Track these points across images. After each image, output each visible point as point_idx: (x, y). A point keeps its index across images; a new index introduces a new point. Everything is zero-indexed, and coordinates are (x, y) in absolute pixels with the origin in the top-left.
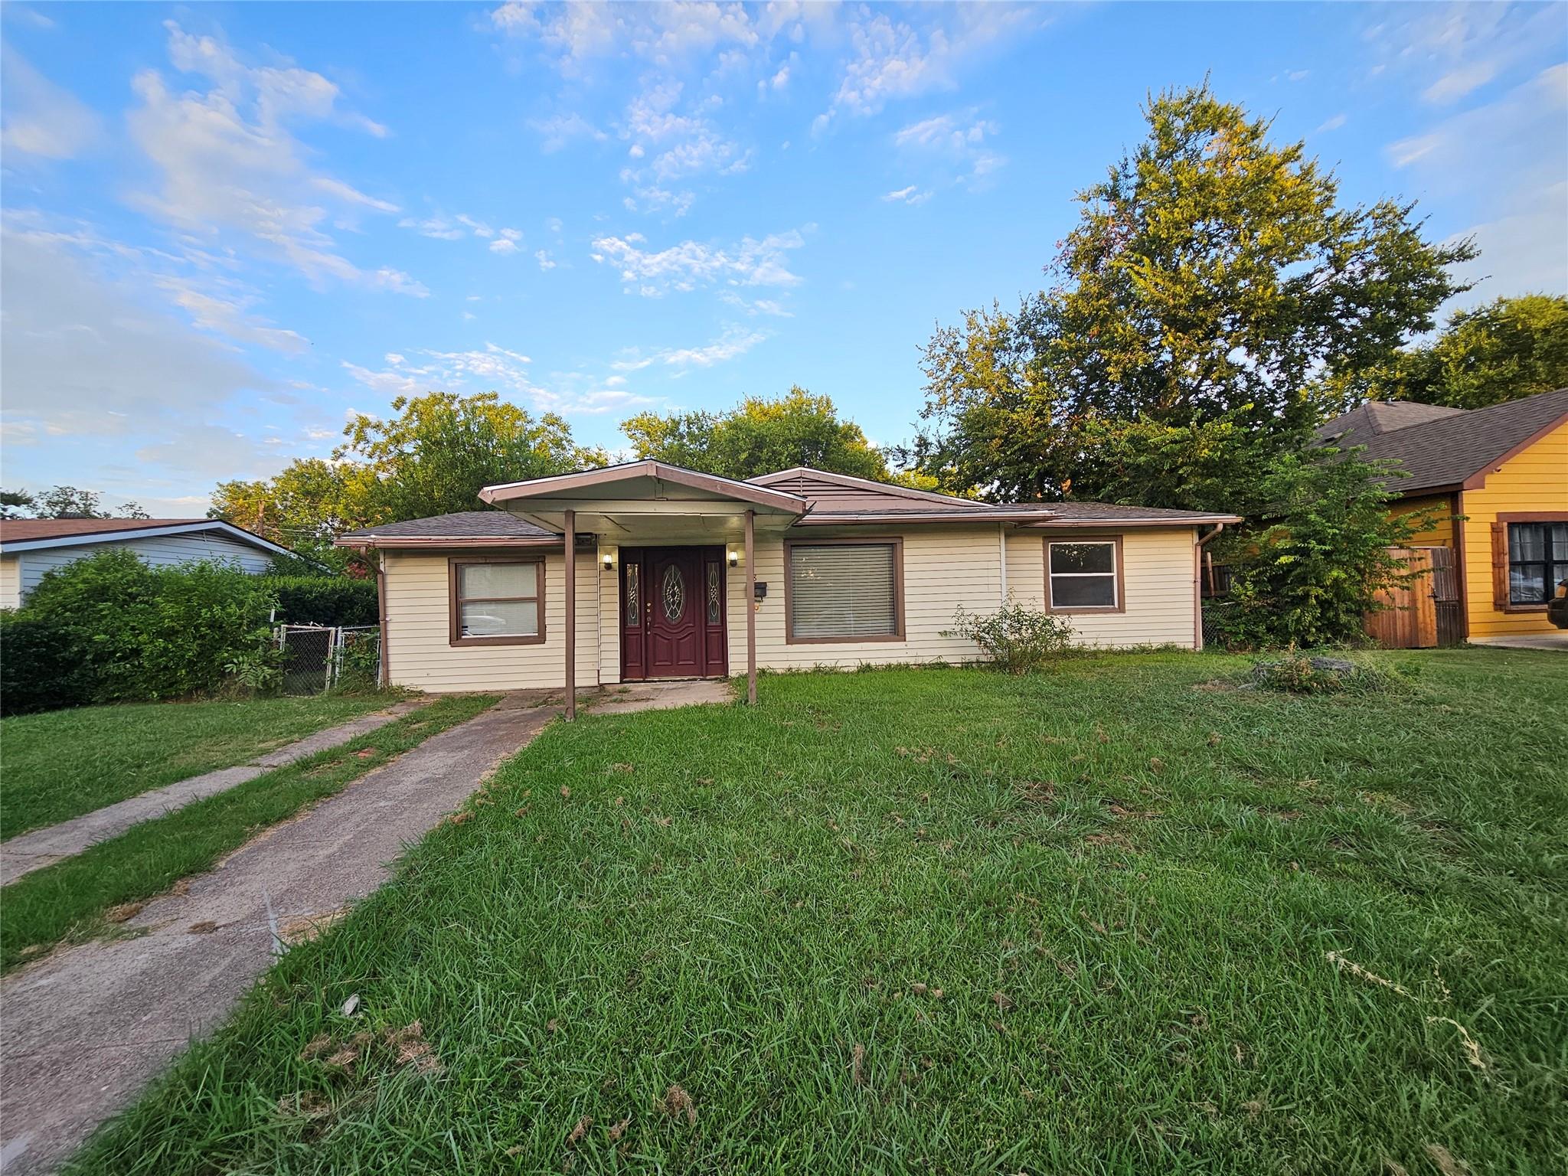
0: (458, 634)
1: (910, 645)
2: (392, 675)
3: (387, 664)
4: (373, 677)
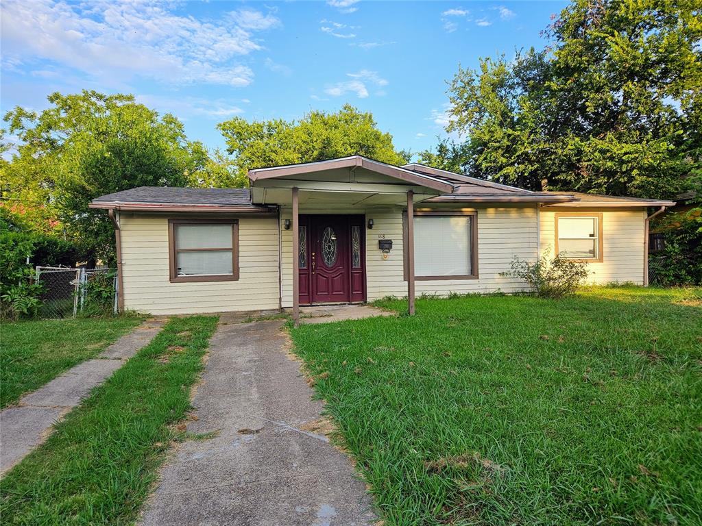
0: (175, 274)
1: (481, 281)
2: (126, 303)
3: (122, 295)
4: (111, 305)
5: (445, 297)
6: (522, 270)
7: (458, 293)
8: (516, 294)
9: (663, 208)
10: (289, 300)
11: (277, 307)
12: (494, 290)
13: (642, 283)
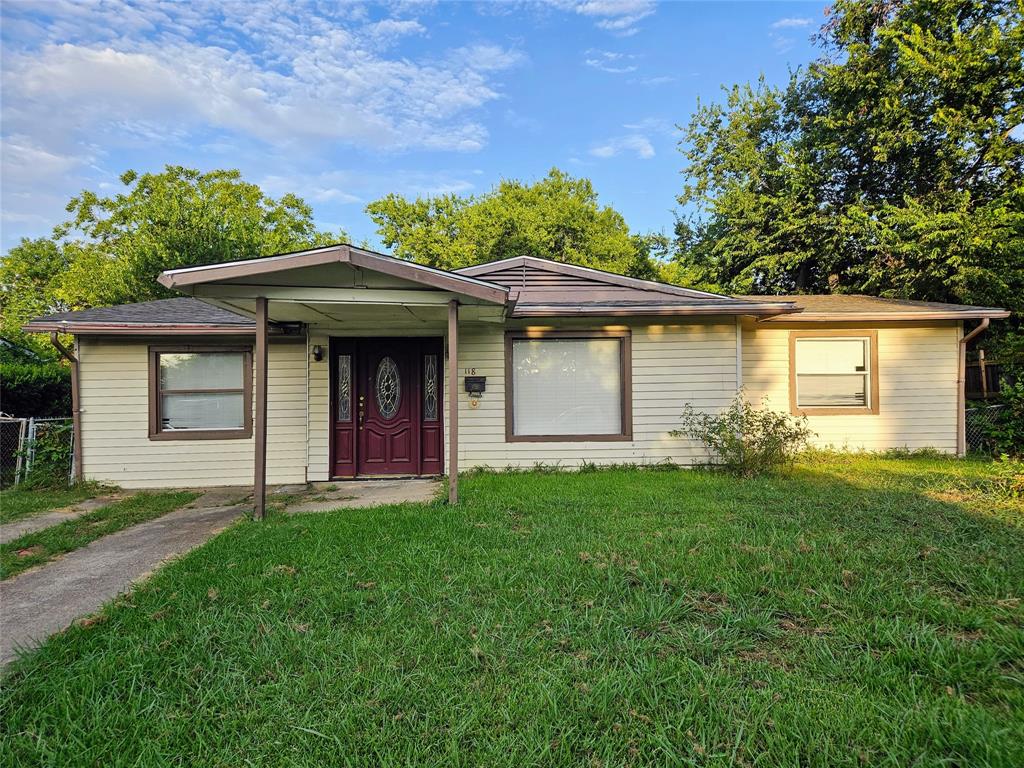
0: (158, 426)
1: (638, 445)
2: (86, 469)
3: (81, 458)
4: (66, 471)
5: (575, 469)
6: (699, 428)
7: (597, 464)
8: (699, 468)
9: (986, 322)
10: (320, 471)
11: (304, 482)
12: (659, 459)
13: (953, 451)
